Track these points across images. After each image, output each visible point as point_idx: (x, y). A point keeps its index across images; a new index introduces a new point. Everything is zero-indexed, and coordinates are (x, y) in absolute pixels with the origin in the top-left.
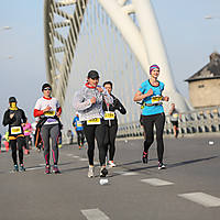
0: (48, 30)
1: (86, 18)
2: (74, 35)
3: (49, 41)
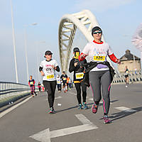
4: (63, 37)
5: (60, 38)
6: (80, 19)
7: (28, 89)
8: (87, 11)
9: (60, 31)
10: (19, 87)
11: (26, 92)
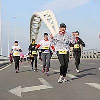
0: (31, 30)
1: (41, 27)
2: (38, 32)
3: (31, 33)
4: (33, 27)
5: (31, 27)
6: (45, 16)
7: (8, 60)
8: (50, 11)
9: (32, 23)
10: (3, 58)
11: (7, 62)
